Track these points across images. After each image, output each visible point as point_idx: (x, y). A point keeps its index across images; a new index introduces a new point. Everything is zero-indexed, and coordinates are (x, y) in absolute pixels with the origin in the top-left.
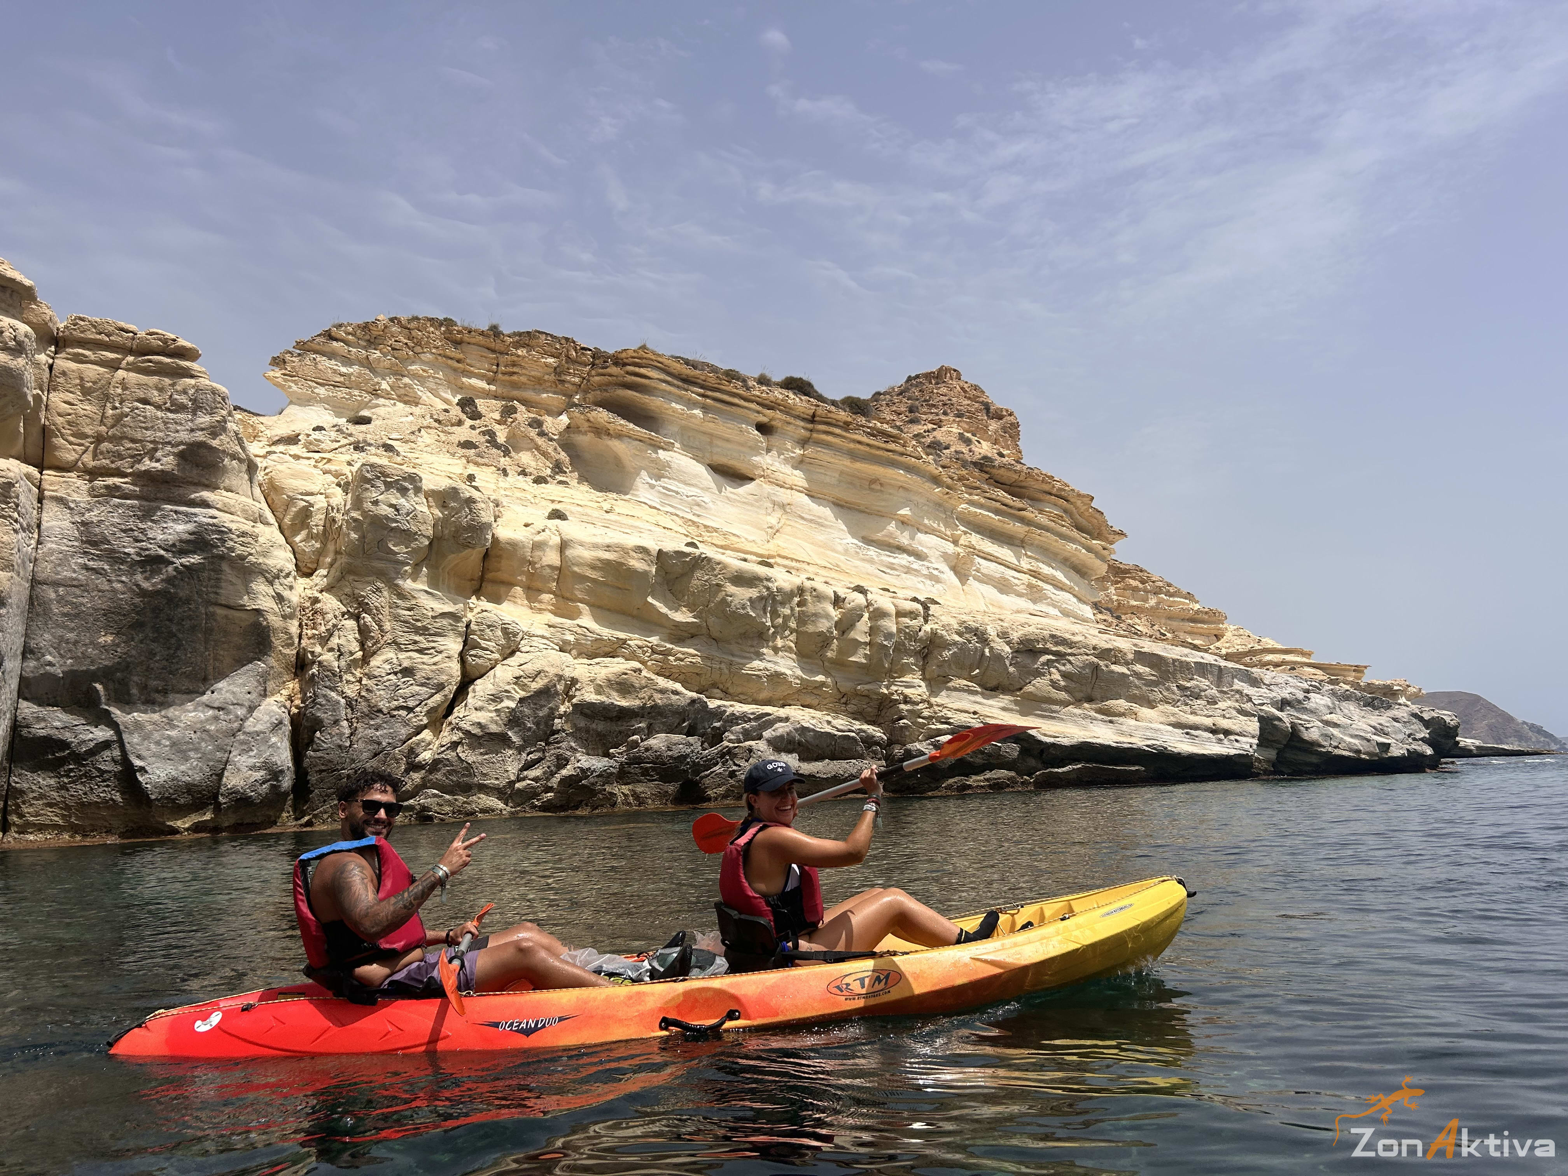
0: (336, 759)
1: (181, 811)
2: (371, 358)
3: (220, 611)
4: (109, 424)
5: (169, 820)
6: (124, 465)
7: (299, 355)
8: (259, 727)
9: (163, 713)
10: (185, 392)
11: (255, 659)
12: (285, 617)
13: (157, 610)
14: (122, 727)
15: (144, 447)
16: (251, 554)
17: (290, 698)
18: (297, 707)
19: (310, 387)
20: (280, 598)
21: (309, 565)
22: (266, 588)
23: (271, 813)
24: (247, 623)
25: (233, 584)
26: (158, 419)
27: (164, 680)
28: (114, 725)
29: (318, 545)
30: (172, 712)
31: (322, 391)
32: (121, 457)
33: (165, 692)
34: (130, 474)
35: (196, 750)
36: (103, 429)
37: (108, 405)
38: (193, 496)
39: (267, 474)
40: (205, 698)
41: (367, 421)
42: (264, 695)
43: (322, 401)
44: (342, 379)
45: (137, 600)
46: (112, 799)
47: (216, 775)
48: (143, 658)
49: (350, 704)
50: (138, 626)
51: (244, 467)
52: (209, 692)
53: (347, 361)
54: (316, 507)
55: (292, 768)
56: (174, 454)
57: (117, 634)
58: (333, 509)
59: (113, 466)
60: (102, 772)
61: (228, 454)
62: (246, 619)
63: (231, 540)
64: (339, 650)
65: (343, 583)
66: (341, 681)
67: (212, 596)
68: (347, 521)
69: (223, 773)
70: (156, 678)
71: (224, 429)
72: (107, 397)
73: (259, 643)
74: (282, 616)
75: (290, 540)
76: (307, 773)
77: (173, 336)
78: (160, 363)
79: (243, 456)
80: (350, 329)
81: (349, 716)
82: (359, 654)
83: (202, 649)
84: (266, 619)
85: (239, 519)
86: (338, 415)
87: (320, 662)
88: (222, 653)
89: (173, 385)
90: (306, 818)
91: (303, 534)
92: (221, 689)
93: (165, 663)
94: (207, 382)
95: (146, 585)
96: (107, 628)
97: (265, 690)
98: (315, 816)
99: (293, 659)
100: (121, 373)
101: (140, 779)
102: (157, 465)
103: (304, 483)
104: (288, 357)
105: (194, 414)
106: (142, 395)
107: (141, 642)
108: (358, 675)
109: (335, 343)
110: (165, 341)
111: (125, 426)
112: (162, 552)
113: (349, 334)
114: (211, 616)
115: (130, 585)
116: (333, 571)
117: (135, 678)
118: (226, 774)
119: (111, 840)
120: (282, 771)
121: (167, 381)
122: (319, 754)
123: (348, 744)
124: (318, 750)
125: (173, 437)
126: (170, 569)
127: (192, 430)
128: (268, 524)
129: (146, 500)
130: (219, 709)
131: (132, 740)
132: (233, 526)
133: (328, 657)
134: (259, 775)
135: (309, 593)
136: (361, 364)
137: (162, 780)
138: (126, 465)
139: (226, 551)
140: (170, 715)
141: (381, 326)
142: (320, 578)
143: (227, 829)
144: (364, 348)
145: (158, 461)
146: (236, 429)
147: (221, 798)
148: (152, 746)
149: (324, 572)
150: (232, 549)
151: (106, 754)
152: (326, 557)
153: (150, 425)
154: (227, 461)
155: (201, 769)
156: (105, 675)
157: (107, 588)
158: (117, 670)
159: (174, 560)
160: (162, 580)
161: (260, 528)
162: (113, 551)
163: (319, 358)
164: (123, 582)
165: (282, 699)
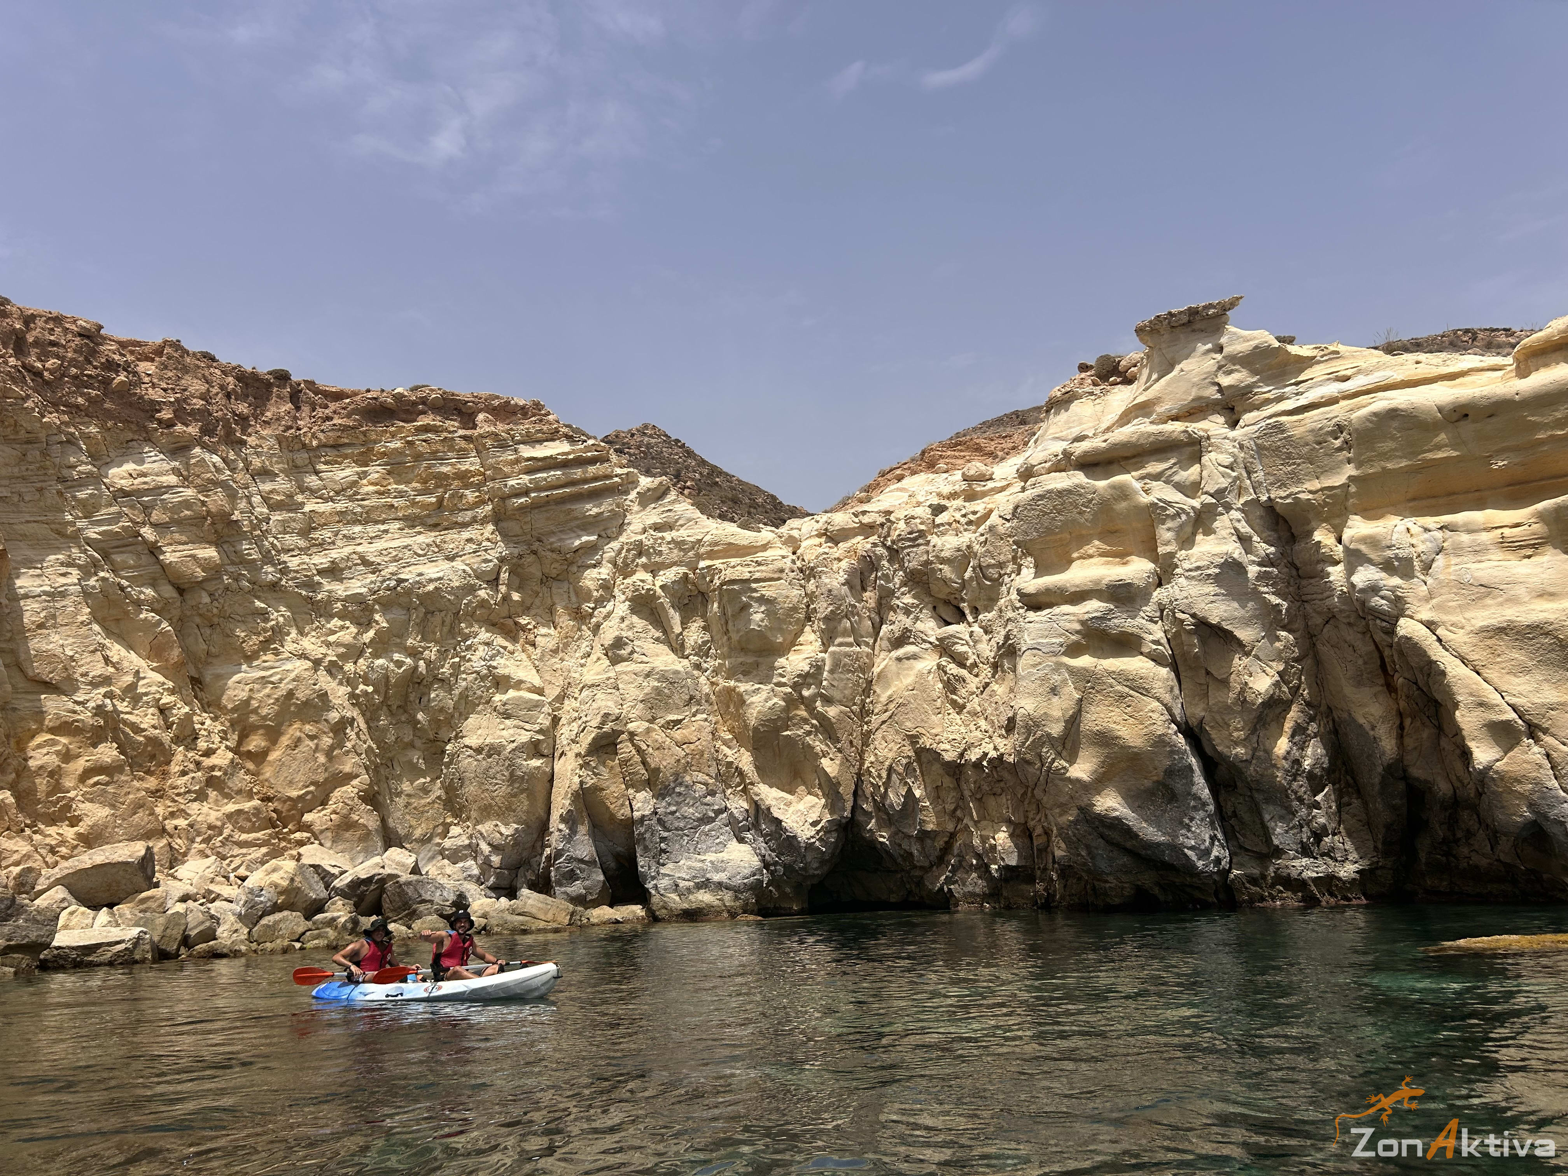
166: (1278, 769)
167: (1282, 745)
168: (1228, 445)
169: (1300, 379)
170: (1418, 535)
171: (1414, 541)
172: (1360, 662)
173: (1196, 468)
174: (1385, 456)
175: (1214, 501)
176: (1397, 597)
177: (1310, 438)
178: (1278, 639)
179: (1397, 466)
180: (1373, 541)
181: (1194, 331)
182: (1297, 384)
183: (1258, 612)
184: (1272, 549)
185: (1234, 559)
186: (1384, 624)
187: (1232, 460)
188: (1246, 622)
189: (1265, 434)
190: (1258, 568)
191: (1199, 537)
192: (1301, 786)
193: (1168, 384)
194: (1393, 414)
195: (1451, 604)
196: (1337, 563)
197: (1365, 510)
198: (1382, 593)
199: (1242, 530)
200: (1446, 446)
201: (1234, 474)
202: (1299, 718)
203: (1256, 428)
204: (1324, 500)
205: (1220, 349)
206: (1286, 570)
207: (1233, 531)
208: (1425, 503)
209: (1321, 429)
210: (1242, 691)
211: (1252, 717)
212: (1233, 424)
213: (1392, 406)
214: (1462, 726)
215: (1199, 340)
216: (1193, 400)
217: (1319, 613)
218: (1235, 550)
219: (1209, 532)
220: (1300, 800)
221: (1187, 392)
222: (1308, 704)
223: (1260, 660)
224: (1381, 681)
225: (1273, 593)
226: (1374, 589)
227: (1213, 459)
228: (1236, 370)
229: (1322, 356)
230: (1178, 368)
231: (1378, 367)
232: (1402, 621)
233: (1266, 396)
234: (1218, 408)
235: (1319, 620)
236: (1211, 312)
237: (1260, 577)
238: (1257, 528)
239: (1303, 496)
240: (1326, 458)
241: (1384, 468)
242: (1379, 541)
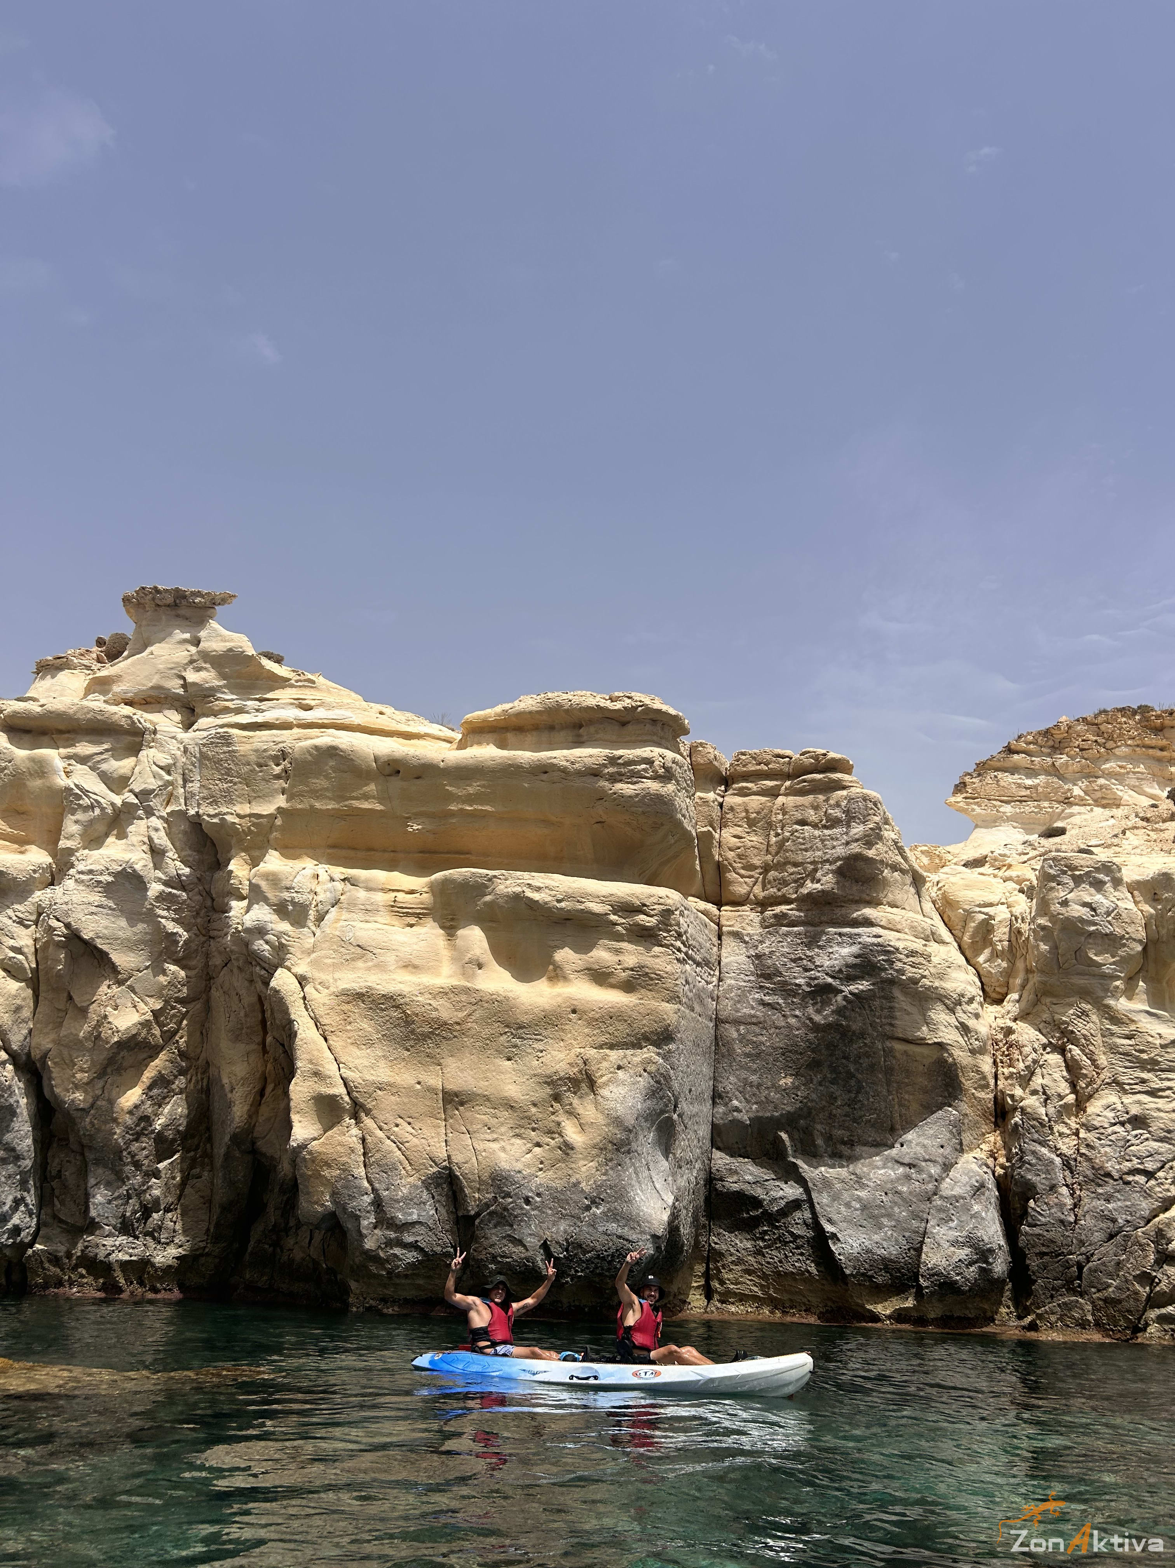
0: (1059, 1240)
1: (882, 1292)
2: (1057, 764)
3: (898, 1046)
4: (773, 852)
5: (868, 1302)
6: (789, 891)
7: (979, 775)
8: (958, 1191)
9: (851, 1167)
10: (838, 805)
11: (945, 1104)
12: (973, 1052)
13: (831, 1047)
14: (810, 1185)
15: (805, 869)
16: (924, 977)
17: (992, 1155)
18: (1002, 1167)
19: (995, 806)
20: (964, 1029)
21: (998, 989)
22: (947, 1018)
23: (986, 1307)
24: (931, 1060)
25: (909, 1014)
26: (815, 838)
27: (848, 1129)
28: (802, 1182)
29: (1004, 964)
30: (860, 1167)
31: (1007, 809)
32: (785, 883)
33: (851, 1144)
34: (795, 900)
35: (889, 1216)
36: (769, 857)
37: (772, 833)
38: (855, 915)
39: (940, 889)
40: (894, 1152)
41: (1062, 832)
42: (960, 1149)
43: (1009, 819)
44: (1028, 792)
45: (811, 1036)
46: (808, 1271)
47: (915, 1249)
48: (824, 1103)
49: (1067, 1164)
50: (814, 1065)
51: (908, 879)
52: (897, 1145)
53: (1031, 772)
54: (998, 919)
55: (1006, 1248)
56: (833, 872)
57: (796, 1075)
58: (1016, 919)
59: (780, 894)
60: (796, 1237)
61: (887, 865)
62: (929, 1055)
63: (900, 960)
64: (1044, 1093)
65: (1039, 1007)
66: (1052, 1134)
67: (887, 1028)
68: (1034, 931)
69: (921, 1247)
70: (841, 1127)
71: (880, 838)
72: (770, 825)
73: (947, 1085)
74: (971, 1051)
75: (973, 962)
76: (1025, 1256)
77: (824, 751)
78: (813, 780)
79: (905, 866)
80: (1030, 738)
81: (1069, 1181)
82: (1071, 1098)
83: (885, 1092)
84: (951, 1055)
85: (907, 937)
86: (1029, 832)
87: (1022, 1108)
88: (907, 1097)
89: (827, 800)
90: (1030, 1318)
91: (987, 952)
92: (910, 1142)
93: (847, 1108)
94: (858, 790)
95: (817, 1018)
96: (786, 1067)
97: (961, 1144)
98: (1040, 1317)
99: (991, 1105)
100: (781, 799)
101: (833, 1248)
102: (818, 886)
103: (981, 892)
104: (967, 779)
105: (848, 826)
106: (799, 816)
107: (820, 1084)
108: (1074, 1126)
109: (1016, 757)
110: (816, 758)
111: (787, 851)
112: (830, 980)
113: (1030, 743)
114: (889, 1053)
115: (803, 1019)
116: (1025, 994)
117: (819, 1127)
118: (925, 1249)
119: (812, 1320)
120: (991, 1251)
121: (821, 797)
122: (1037, 1230)
123: (1072, 1219)
124: (1035, 1225)
125: (832, 853)
126: (839, 998)
127: (847, 843)
128: (942, 942)
129: (812, 925)
130: (911, 1166)
131: (821, 1199)
132: (900, 945)
133: (1032, 1102)
134: (963, 1253)
135: (1001, 1022)
136: (1048, 773)
137: (855, 1251)
138: (791, 891)
139: (895, 974)
140: (858, 1171)
141: (1064, 727)
142: (1011, 1005)
143: (936, 1322)
144: (1049, 755)
145: (818, 881)
146: (894, 837)
147: (921, 1280)
148: (843, 1209)
149: (1015, 996)
150: (901, 972)
151: (798, 1215)
152: (1015, 978)
153: (808, 846)
154: (886, 872)
155: (896, 1240)
156: (789, 1122)
157: (783, 1024)
158: (800, 1117)
159: (843, 988)
160: (833, 1012)
161: (933, 947)
162: (785, 983)
163: (1000, 775)
164: (796, 1016)
165: (983, 1155)
166: (118, 1124)
167: (132, 1097)
168: (174, 748)
169: (268, 696)
170: (324, 883)
171: (318, 890)
172: (242, 1014)
173: (129, 762)
174: (317, 794)
175: (136, 801)
176: (280, 943)
177: (253, 758)
178: (164, 972)
179: (324, 807)
180: (274, 879)
181: (178, 616)
182: (261, 700)
183: (148, 937)
184: (187, 871)
185: (134, 871)
186: (263, 972)
187: (171, 761)
188: (129, 946)
189: (212, 743)
190: (162, 887)
191: (111, 839)
192: (144, 1149)
193: (133, 664)
194: (332, 751)
195: (329, 961)
196: (243, 898)
197: (286, 847)
198: (270, 937)
199: (156, 841)
200: (374, 797)
201: (167, 777)
202: (165, 1069)
203: (205, 734)
204: (249, 828)
205: (197, 642)
206: (198, 898)
207: (146, 840)
208: (344, 853)
209: (265, 750)
210: (99, 1024)
211: (102, 1057)
212: (188, 725)
213: (334, 744)
214: (292, 1095)
215: (179, 627)
216: (152, 688)
217: (220, 953)
218: (140, 861)
219: (122, 836)
220: (137, 1165)
221: (149, 678)
222: (182, 1054)
223: (135, 993)
224: (258, 1039)
225: (173, 920)
226: (260, 931)
227: (151, 756)
228: (206, 669)
229: (297, 681)
230: (149, 650)
231: (340, 706)
232: (280, 973)
233: (227, 704)
234: (177, 704)
235: (217, 961)
236: (197, 600)
237: (161, 897)
238: (177, 844)
239: (230, 818)
240: (263, 783)
241: (312, 807)
242: (280, 880)
